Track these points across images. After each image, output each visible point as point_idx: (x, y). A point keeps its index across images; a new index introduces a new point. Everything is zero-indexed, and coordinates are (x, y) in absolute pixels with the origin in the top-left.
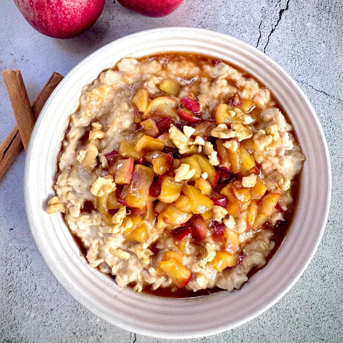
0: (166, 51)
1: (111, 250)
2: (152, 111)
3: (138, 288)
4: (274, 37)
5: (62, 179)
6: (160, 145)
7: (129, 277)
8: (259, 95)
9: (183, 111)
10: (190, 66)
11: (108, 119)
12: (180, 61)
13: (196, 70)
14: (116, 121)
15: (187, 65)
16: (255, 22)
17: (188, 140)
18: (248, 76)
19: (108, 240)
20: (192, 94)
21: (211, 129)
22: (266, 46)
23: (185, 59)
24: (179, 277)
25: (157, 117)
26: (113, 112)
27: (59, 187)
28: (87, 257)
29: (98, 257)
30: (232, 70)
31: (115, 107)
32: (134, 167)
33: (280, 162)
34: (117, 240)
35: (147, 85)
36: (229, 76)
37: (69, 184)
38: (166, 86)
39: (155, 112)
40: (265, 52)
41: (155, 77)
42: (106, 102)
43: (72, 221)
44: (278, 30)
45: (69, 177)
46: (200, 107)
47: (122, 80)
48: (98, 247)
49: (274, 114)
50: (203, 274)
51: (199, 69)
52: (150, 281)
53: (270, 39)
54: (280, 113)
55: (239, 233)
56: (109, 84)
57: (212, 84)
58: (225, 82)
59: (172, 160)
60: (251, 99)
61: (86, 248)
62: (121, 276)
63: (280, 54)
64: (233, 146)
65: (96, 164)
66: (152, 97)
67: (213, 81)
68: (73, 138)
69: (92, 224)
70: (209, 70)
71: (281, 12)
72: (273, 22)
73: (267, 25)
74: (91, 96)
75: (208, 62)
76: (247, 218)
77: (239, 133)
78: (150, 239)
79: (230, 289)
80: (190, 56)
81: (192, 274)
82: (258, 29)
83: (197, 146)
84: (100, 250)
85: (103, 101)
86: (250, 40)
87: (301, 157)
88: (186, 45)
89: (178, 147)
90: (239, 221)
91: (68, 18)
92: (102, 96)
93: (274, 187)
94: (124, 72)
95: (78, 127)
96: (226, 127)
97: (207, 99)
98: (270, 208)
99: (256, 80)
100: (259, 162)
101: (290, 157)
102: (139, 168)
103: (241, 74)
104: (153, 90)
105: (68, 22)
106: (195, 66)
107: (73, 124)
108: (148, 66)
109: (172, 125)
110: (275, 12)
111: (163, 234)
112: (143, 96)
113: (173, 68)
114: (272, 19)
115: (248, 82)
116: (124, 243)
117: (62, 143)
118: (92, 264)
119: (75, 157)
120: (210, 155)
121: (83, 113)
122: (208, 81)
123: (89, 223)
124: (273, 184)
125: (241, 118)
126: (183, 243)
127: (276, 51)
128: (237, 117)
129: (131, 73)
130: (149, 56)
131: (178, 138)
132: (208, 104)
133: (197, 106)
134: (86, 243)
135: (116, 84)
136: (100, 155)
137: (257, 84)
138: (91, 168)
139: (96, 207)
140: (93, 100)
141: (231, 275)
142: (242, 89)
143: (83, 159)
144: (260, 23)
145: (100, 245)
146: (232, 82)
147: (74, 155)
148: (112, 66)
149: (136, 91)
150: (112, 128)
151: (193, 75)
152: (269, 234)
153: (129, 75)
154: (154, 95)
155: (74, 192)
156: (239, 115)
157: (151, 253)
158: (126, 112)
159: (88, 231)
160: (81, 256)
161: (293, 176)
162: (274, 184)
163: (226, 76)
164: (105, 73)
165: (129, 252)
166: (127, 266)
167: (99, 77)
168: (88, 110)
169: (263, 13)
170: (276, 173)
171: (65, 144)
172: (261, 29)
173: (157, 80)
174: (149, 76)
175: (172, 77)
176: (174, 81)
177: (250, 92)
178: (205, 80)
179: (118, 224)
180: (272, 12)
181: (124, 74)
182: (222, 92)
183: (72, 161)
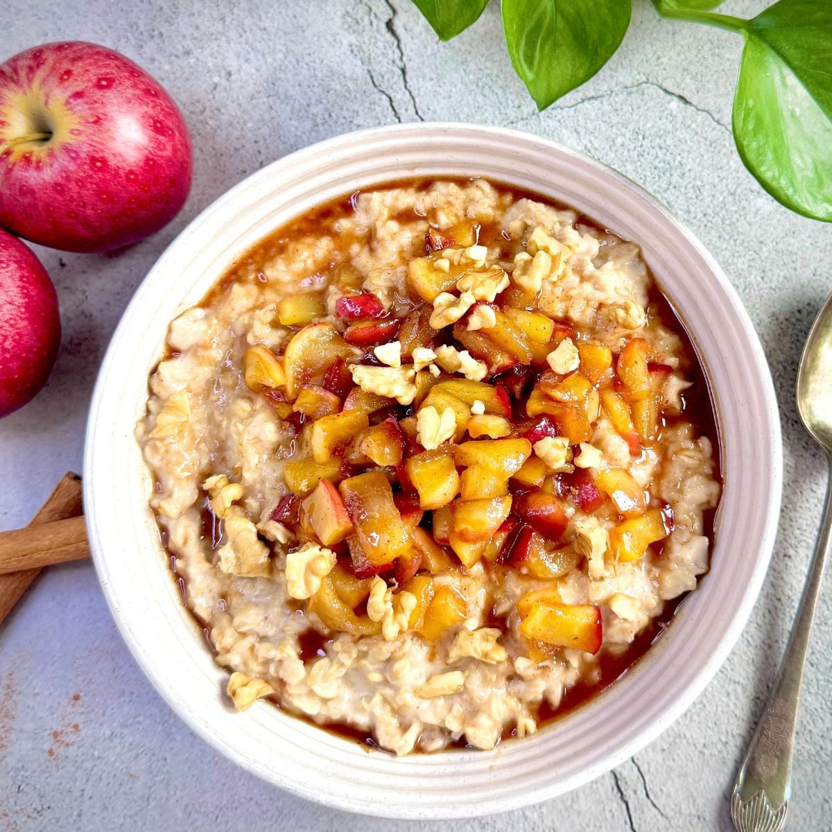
0: (244, 251)
1: (417, 692)
2: (299, 373)
3: (526, 727)
4: (415, 79)
5: (222, 634)
6: (356, 417)
7: (490, 716)
8: (471, 201)
9: (354, 328)
10: (310, 246)
11: (228, 458)
12: (282, 250)
13: (324, 245)
14: (245, 443)
15: (300, 247)
16: (359, 82)
17: (401, 372)
18: (426, 185)
19: (395, 676)
20: (348, 288)
21: (428, 320)
22: (415, 108)
23: (291, 240)
24: (576, 631)
25: (316, 378)
26: (228, 436)
27: (228, 651)
28: (381, 743)
29: (405, 728)
30: (389, 196)
31: (225, 423)
32: (340, 493)
33: (597, 286)
34: (412, 659)
35: (256, 337)
36: (392, 208)
37: (243, 629)
38: (291, 313)
39: (305, 370)
40: (422, 120)
41: (257, 312)
42: (201, 429)
43: (300, 695)
44: (411, 63)
45: (232, 618)
46: (378, 300)
47: (201, 364)
48: (388, 708)
49: (523, 212)
50: (618, 593)
51: (329, 238)
52: (536, 694)
53: (412, 89)
54: (531, 205)
55: (625, 467)
56: (181, 387)
57: (373, 247)
58: (394, 225)
59: (399, 426)
60: (462, 218)
61: (368, 731)
62: (474, 726)
63: (453, 99)
64: (487, 317)
65: (266, 552)
66: (280, 351)
67: (370, 239)
68: (185, 542)
69: (344, 671)
70: (349, 226)
71: (389, 25)
72: (391, 56)
73: (385, 69)
74: (160, 434)
75: (336, 214)
76: (616, 427)
77: (478, 288)
78: (471, 607)
79: (691, 583)
80: (295, 227)
81: (598, 609)
82: (376, 90)
83: (426, 369)
84: (397, 712)
85: (192, 431)
86: (377, 121)
87: (630, 250)
88: (271, 213)
89: (391, 396)
90: (603, 444)
91: (10, 347)
92: (184, 420)
93: (624, 339)
94: (192, 346)
95: (181, 514)
96: (452, 297)
97: (383, 277)
98: (640, 379)
99: (446, 179)
100: (560, 314)
101: (609, 265)
102: (351, 487)
103: (411, 191)
104: (272, 338)
105: (15, 357)
106: (318, 239)
107: (168, 517)
108: (230, 304)
109: (351, 367)
110: (378, 36)
111: (490, 580)
112: (260, 359)
113: (279, 271)
114: (384, 51)
115: (434, 194)
116: (432, 657)
117: (171, 566)
118: (401, 748)
119: (216, 574)
120: (460, 366)
121: (170, 483)
122: (362, 247)
123: (336, 672)
124: (614, 333)
125: (463, 260)
126: (533, 560)
127: (442, 101)
128: (456, 264)
129: (207, 338)
130: (218, 284)
131: (379, 380)
132: (390, 284)
133: (372, 301)
134: (362, 721)
135: (194, 379)
136: (260, 526)
137: (452, 185)
138: (262, 564)
139: (326, 632)
140: (171, 440)
141: (672, 556)
142: (432, 213)
143: (234, 562)
144: (369, 78)
145: (390, 699)
146: (406, 217)
147: (213, 571)
148: (161, 351)
149: (242, 364)
150: (249, 462)
151: (325, 257)
152: (684, 431)
153: (206, 346)
154: (281, 345)
155: (263, 639)
156: (456, 258)
157: (496, 633)
158: (252, 415)
159: (347, 694)
160: (368, 752)
161: (644, 296)
162: (616, 331)
163: (386, 213)
164: (159, 374)
165: (453, 667)
166: (472, 698)
167: (151, 392)
168: (175, 467)
169: (359, 57)
170: (604, 310)
171: (179, 564)
172: (380, 86)
173: (266, 315)
174: (245, 319)
175: (290, 289)
176: (299, 294)
177: (452, 209)
178: (355, 248)
179: (386, 614)
180: (373, 41)
181: (197, 349)
182: (402, 247)
183: (216, 587)
